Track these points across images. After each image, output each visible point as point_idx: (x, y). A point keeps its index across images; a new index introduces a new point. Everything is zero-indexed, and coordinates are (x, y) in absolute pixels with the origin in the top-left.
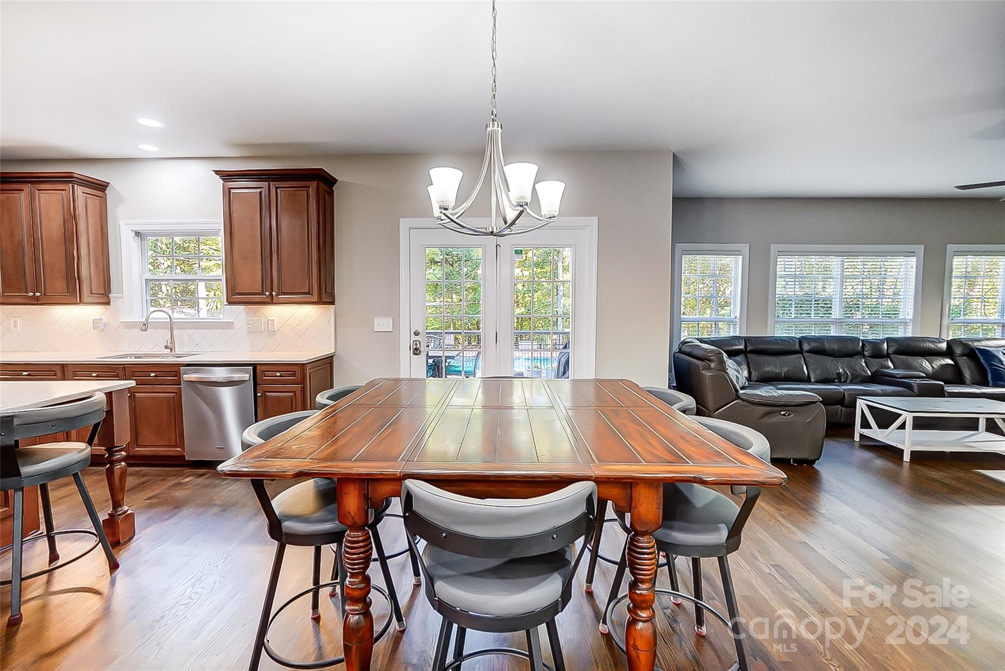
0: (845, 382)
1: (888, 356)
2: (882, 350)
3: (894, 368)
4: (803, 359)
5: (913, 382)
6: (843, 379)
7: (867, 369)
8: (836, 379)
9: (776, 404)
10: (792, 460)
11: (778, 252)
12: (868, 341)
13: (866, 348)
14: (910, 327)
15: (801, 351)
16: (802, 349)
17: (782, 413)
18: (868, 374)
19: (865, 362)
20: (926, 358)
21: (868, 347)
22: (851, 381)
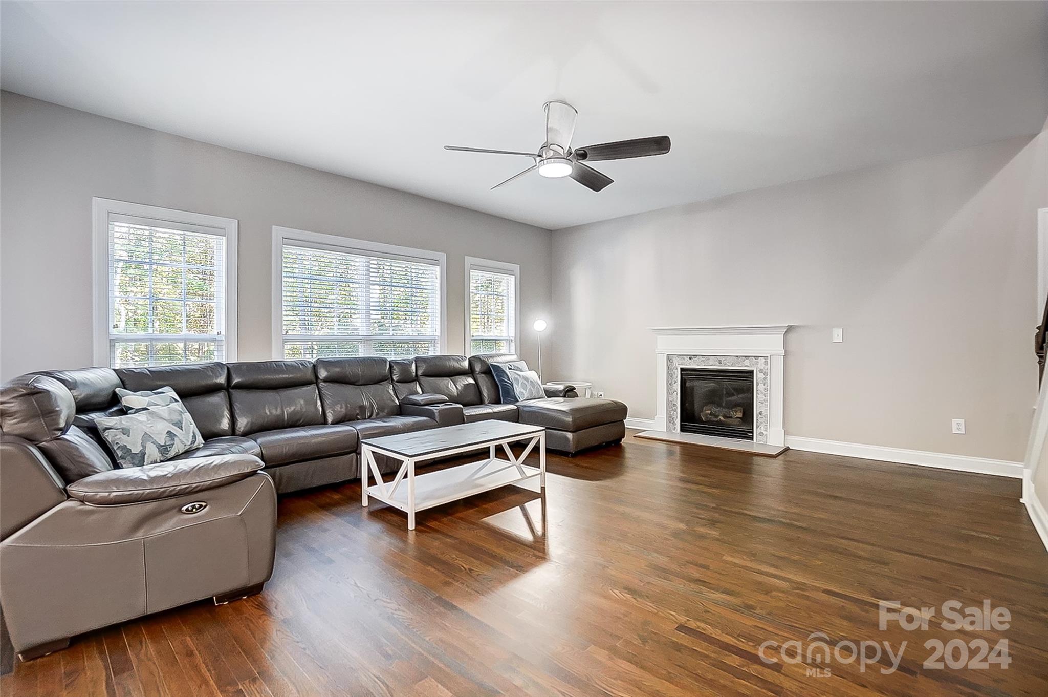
0: (369, 417)
1: (416, 379)
2: (411, 373)
3: (423, 393)
4: (317, 391)
5: (435, 409)
6: (368, 414)
7: (395, 397)
8: (358, 414)
9: (164, 492)
10: (214, 598)
11: (283, 238)
12: (397, 363)
13: (395, 371)
14: (439, 345)
15: (315, 380)
16: (317, 377)
17: (184, 508)
18: (396, 403)
19: (394, 389)
20: (451, 378)
21: (396, 370)
22: (377, 414)
